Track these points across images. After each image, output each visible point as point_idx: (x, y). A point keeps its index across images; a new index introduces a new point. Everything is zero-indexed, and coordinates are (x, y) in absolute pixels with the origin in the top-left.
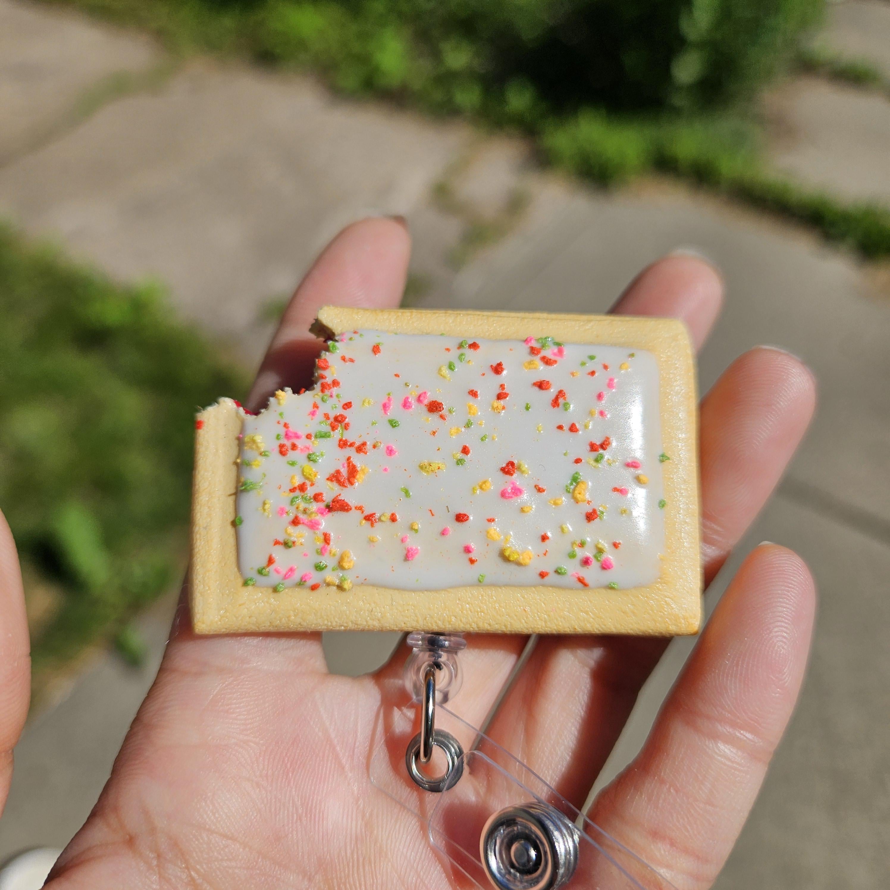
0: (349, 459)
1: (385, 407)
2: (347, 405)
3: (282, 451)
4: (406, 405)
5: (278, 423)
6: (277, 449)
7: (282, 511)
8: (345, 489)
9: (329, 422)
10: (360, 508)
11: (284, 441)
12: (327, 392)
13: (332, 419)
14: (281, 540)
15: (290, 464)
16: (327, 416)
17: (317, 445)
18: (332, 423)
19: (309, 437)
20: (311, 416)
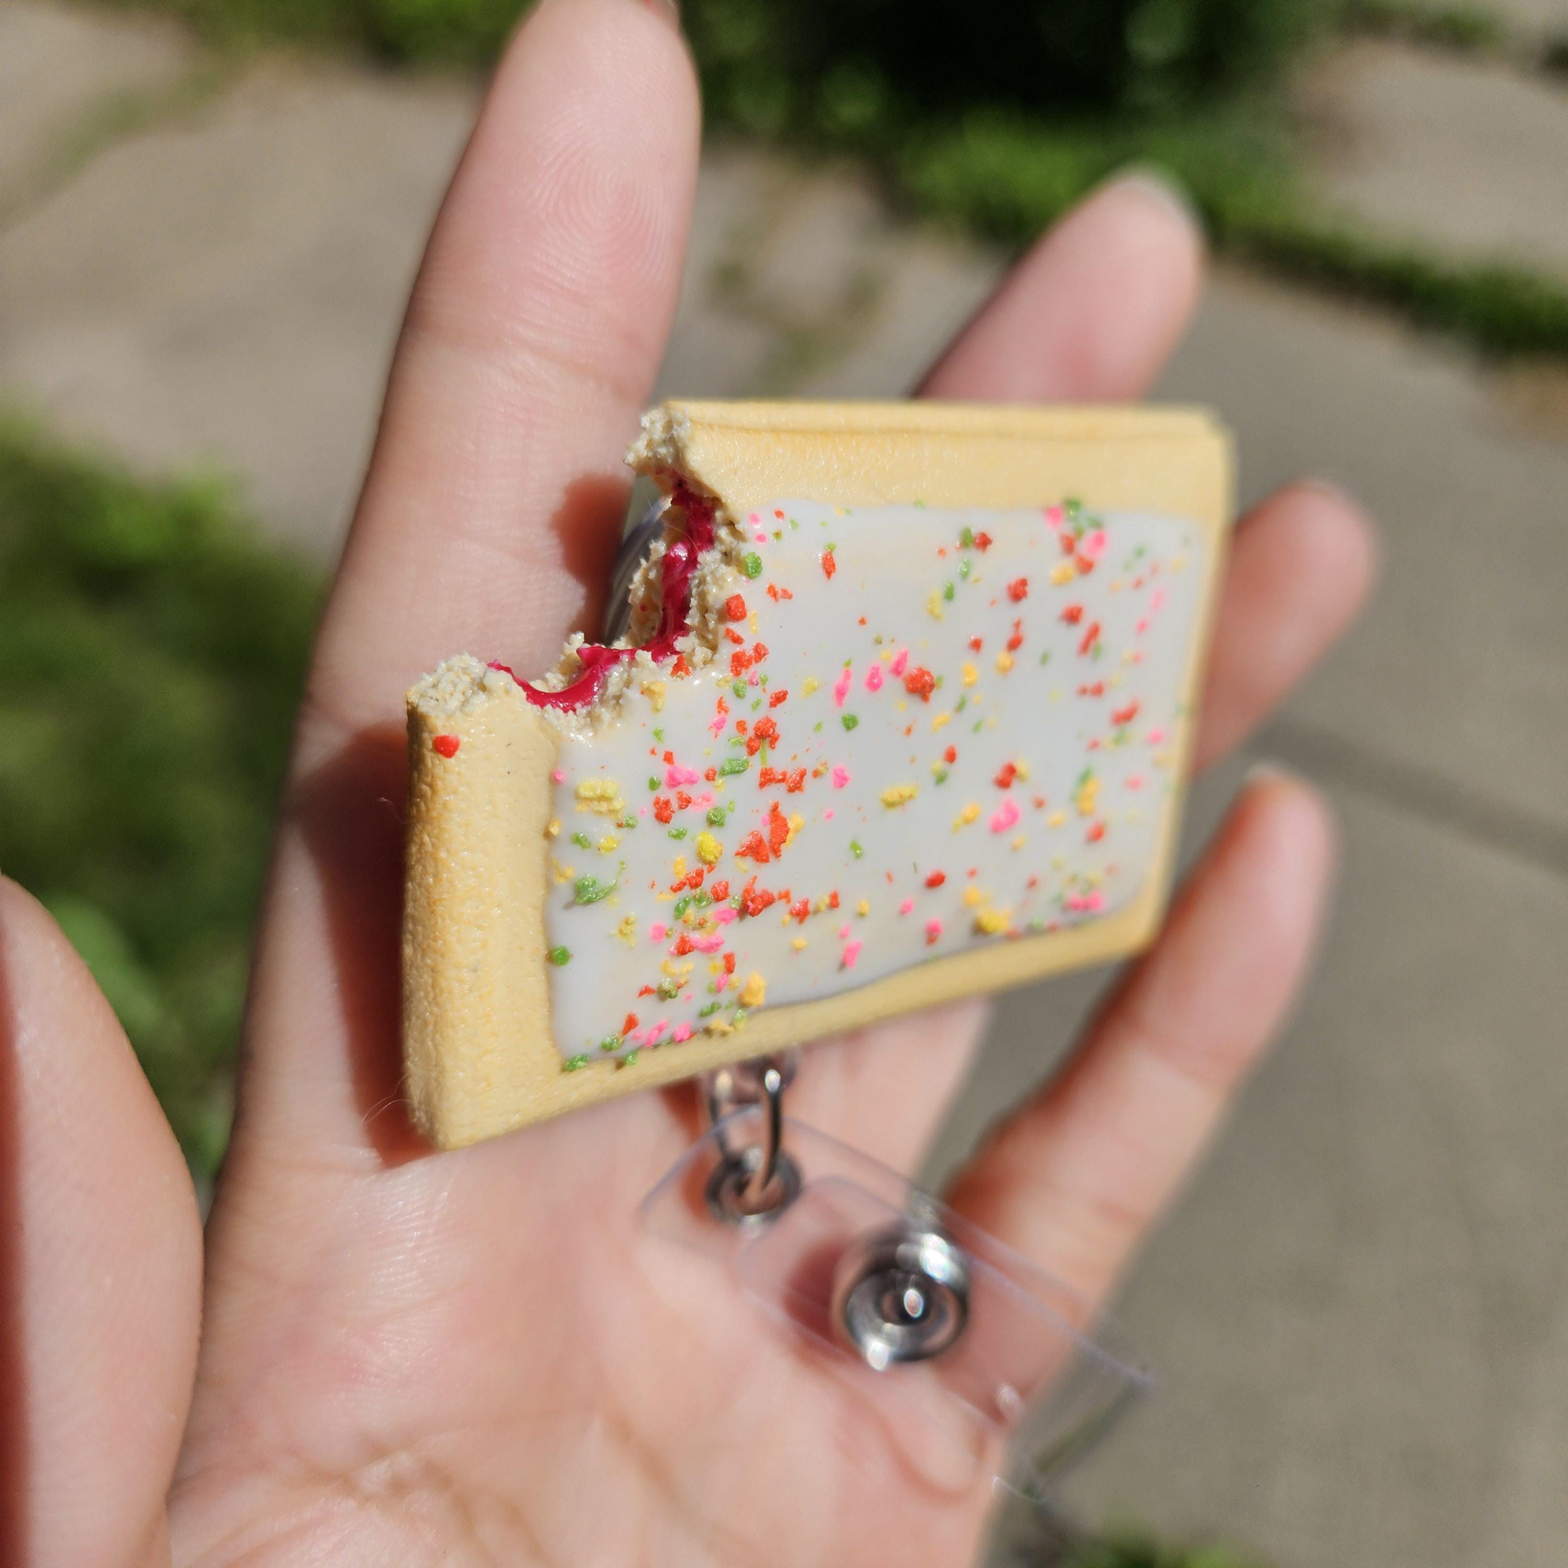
0: (775, 809)
1: (841, 693)
2: (779, 698)
3: (663, 814)
4: (874, 684)
5: (653, 752)
6: (651, 811)
7: (660, 933)
8: (764, 865)
9: (746, 738)
10: (786, 896)
11: (666, 794)
12: (745, 675)
13: (751, 733)
14: (654, 986)
15: (673, 836)
16: (741, 726)
17: (723, 790)
18: (751, 740)
19: (710, 777)
20: (714, 730)
